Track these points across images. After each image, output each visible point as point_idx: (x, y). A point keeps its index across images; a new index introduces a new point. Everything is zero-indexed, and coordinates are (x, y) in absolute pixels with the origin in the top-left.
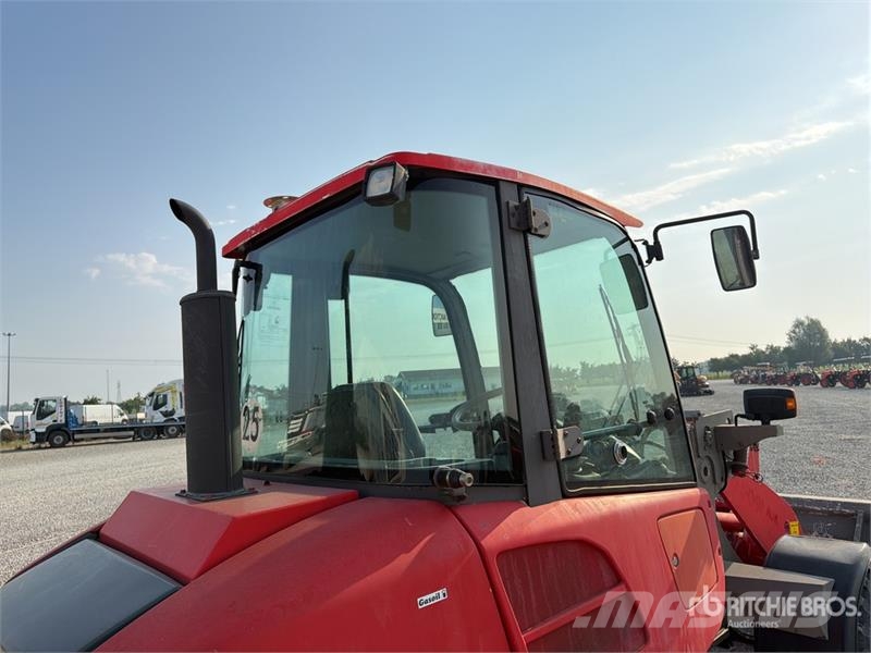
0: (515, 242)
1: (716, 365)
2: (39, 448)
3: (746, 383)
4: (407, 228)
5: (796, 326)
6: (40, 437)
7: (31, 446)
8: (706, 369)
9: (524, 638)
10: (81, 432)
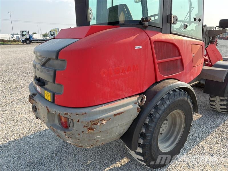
6: (23, 41)
7: (21, 43)
9: (157, 61)
10: (34, 40)
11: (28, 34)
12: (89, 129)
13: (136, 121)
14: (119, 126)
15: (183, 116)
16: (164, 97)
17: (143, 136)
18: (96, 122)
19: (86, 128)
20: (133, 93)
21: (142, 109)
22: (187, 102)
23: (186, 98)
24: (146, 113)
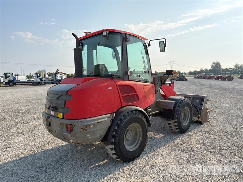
0: (124, 43)
1: (191, 73)
2: (6, 86)
3: (197, 78)
4: (108, 40)
5: (213, 64)
6: (6, 83)
7: (4, 86)
8: (188, 74)
9: (121, 96)
10: (17, 82)
11: (12, 76)
12: (84, 130)
13: (110, 128)
14: (100, 130)
15: (140, 128)
16: (126, 115)
17: (114, 137)
18: (87, 126)
19: (82, 130)
20: (108, 112)
21: (113, 121)
22: (141, 119)
23: (140, 116)
24: (115, 123)
